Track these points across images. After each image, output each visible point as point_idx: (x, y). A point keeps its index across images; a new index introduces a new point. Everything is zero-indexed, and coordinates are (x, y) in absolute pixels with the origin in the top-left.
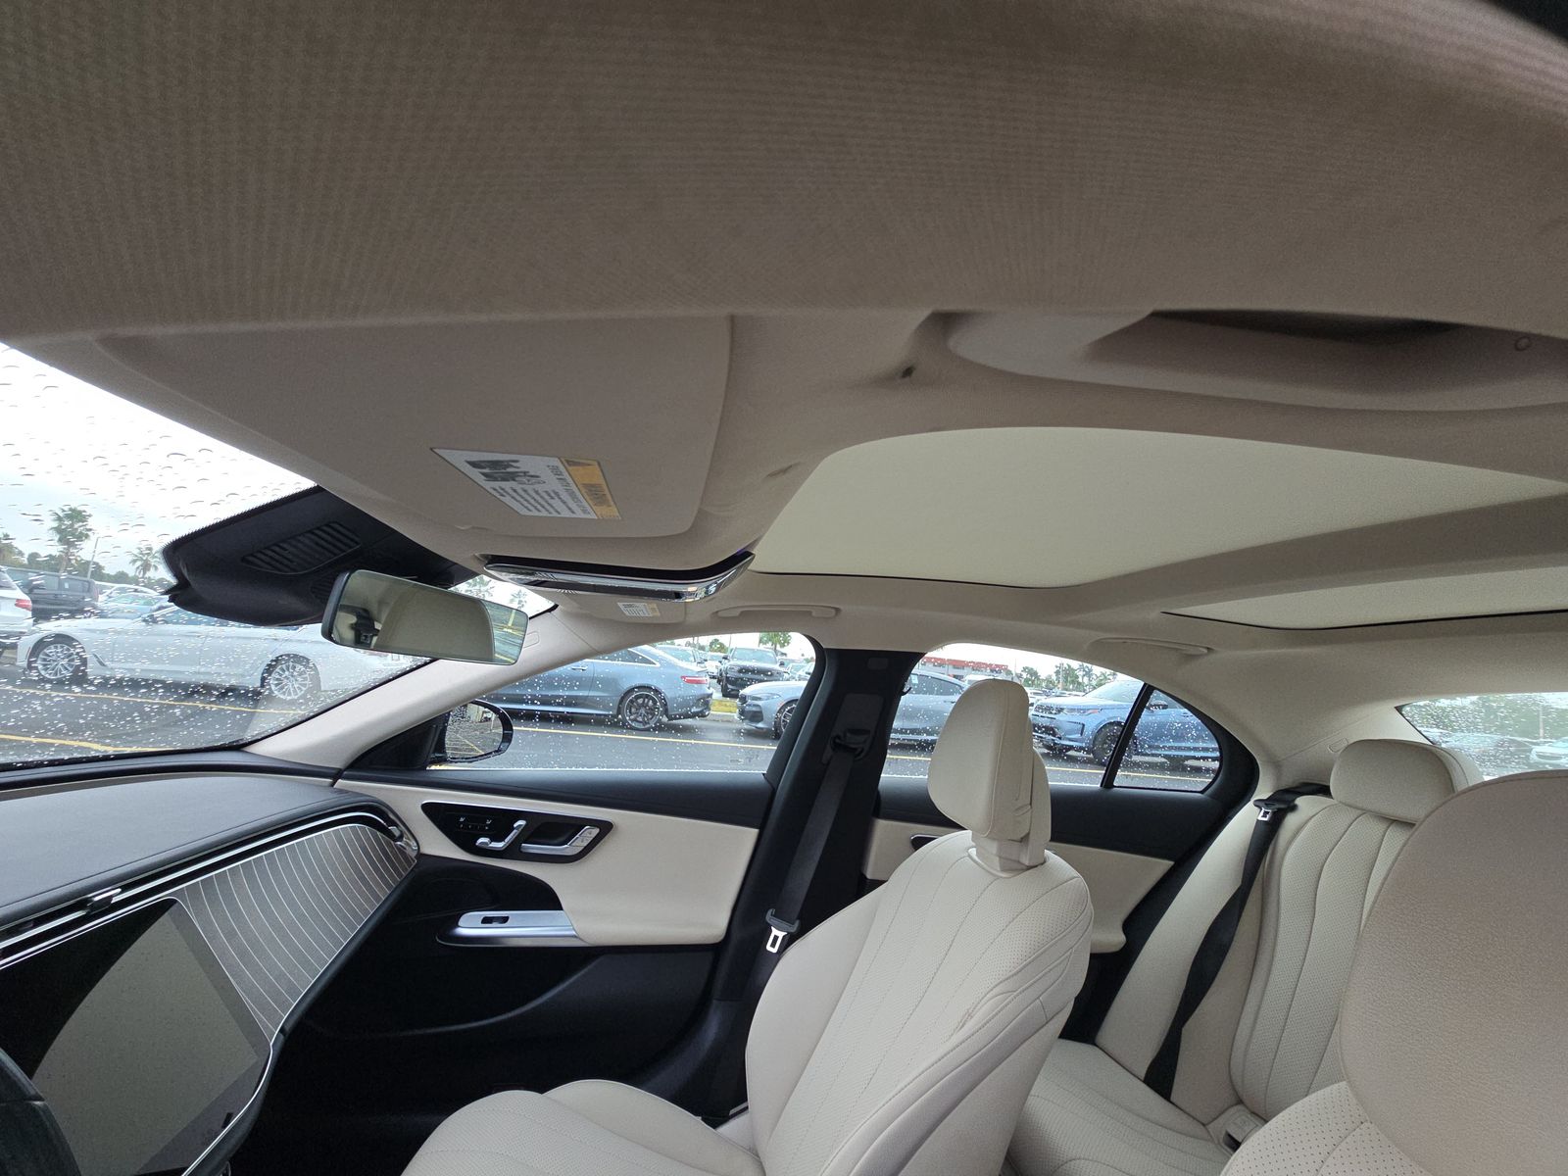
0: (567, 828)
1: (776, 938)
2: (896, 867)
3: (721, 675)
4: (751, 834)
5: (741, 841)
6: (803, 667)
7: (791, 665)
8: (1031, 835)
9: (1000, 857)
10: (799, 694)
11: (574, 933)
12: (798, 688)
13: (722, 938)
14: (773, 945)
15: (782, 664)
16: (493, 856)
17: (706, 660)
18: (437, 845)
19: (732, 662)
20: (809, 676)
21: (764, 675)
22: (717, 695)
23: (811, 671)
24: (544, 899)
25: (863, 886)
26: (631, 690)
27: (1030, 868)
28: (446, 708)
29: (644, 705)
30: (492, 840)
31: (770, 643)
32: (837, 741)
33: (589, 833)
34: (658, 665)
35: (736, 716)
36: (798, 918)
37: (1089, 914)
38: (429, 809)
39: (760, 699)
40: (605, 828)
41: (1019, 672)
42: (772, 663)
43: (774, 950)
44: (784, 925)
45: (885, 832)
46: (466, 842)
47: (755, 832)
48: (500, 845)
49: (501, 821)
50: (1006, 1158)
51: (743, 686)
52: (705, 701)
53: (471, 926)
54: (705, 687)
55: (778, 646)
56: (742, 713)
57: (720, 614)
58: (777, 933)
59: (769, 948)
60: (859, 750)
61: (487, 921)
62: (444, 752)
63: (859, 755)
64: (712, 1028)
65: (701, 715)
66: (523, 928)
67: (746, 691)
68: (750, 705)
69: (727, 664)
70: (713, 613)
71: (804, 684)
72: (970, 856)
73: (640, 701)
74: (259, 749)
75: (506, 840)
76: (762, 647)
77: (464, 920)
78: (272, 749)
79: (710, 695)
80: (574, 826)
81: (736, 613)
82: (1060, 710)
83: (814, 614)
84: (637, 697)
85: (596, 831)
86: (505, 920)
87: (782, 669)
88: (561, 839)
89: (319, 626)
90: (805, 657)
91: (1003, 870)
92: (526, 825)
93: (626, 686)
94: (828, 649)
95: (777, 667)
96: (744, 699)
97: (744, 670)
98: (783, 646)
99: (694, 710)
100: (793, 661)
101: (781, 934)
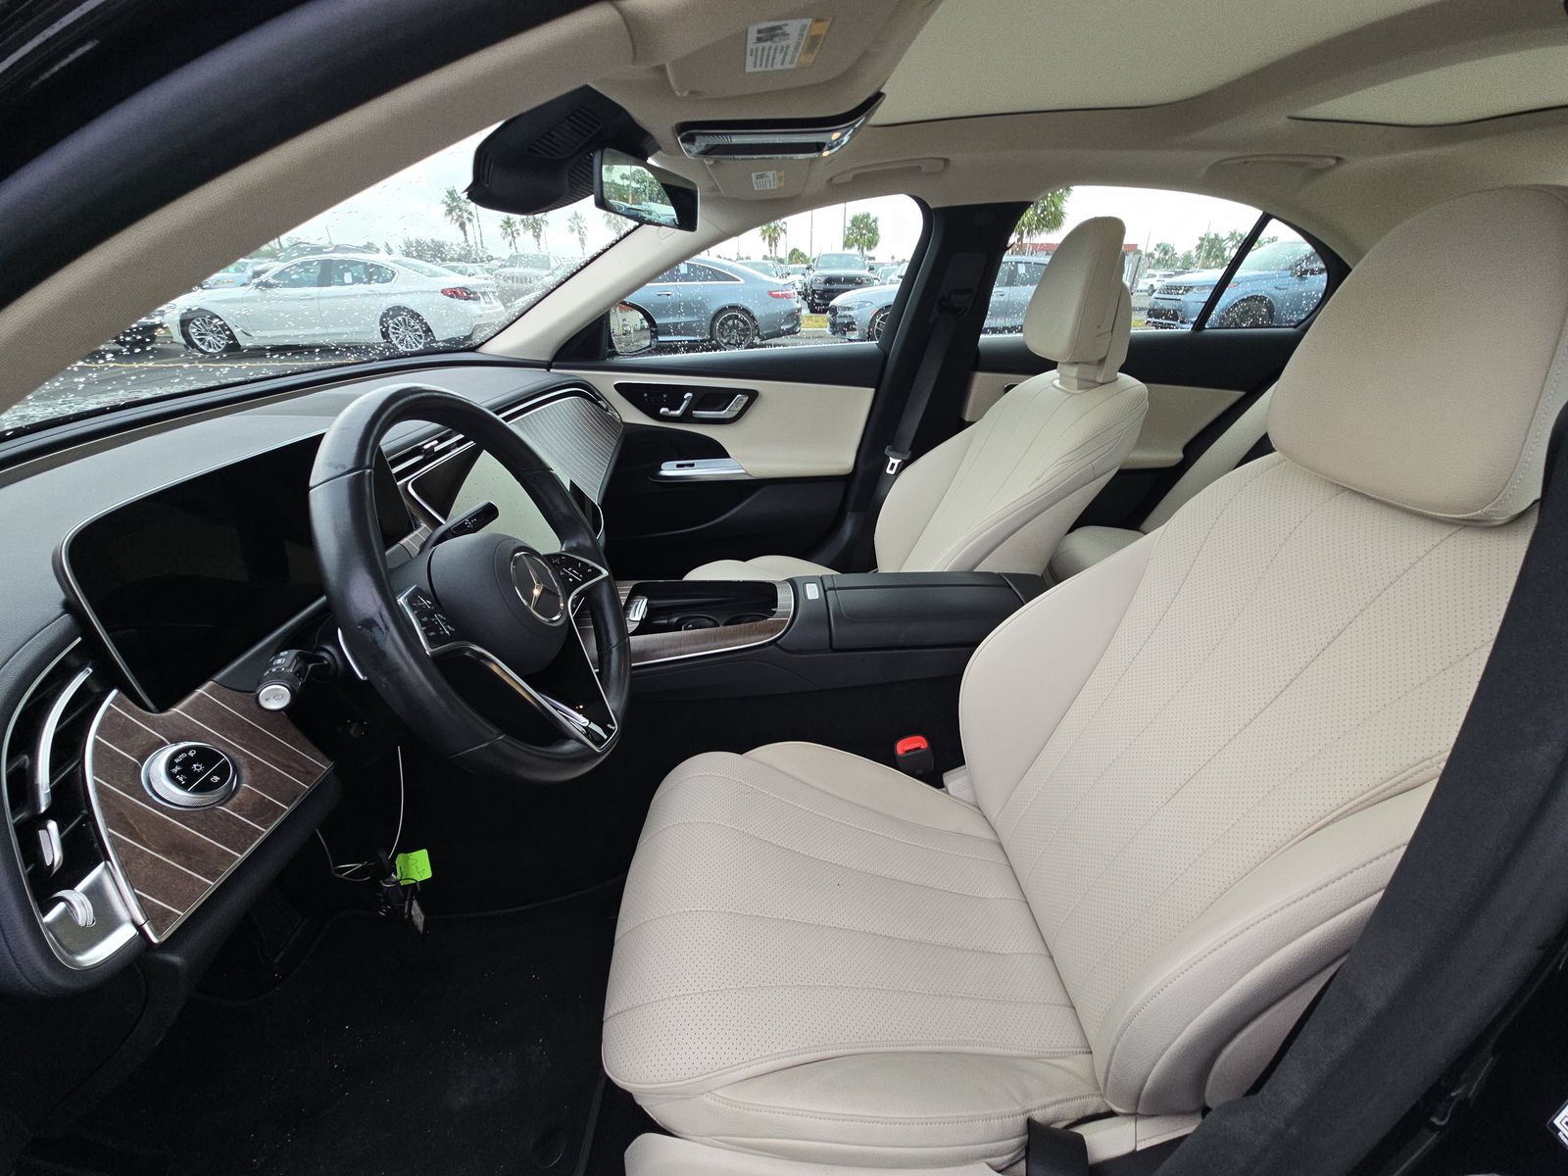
0: (722, 397)
1: (893, 465)
2: (990, 406)
3: (806, 290)
4: (868, 393)
5: (862, 398)
6: (894, 270)
7: (880, 270)
8: (1107, 359)
9: (1079, 379)
10: (891, 300)
11: (743, 471)
12: (890, 293)
13: (851, 471)
14: (892, 468)
15: (871, 269)
16: (671, 420)
17: (789, 274)
18: (633, 416)
19: (817, 273)
20: (901, 280)
21: (854, 282)
22: (806, 312)
23: (903, 274)
24: (717, 451)
25: (961, 425)
26: (723, 310)
27: (1102, 384)
28: (605, 309)
29: (734, 327)
30: (670, 410)
31: (856, 247)
32: (944, 303)
33: (740, 400)
34: (742, 281)
35: (827, 330)
36: (910, 449)
37: (1143, 408)
38: (620, 388)
39: (849, 309)
40: (753, 395)
41: (1150, 250)
42: (860, 268)
43: (892, 472)
44: (901, 456)
45: (981, 380)
46: (652, 412)
47: (872, 390)
48: (678, 412)
49: (674, 394)
50: (1048, 566)
51: (832, 298)
52: (794, 317)
53: (669, 470)
54: (794, 301)
55: (865, 248)
56: (833, 325)
57: (835, 181)
58: (895, 461)
59: (888, 471)
60: (963, 310)
61: (679, 466)
62: (614, 347)
63: (963, 313)
64: (848, 529)
65: (791, 332)
66: (704, 470)
67: (836, 302)
68: (840, 317)
69: (812, 275)
70: (827, 181)
71: (897, 287)
72: (1054, 386)
73: (730, 323)
74: (485, 349)
75: (682, 408)
76: (847, 251)
77: (664, 466)
78: (496, 348)
79: (800, 310)
80: (729, 395)
81: (849, 177)
82: (1188, 289)
83: (924, 169)
84: (730, 318)
85: (746, 399)
86: (692, 465)
87: (873, 276)
88: (721, 406)
89: (591, 199)
90: (895, 260)
91: (1079, 389)
92: (693, 397)
93: (713, 308)
94: (936, 210)
95: (865, 273)
96: (834, 311)
97: (830, 280)
98: (869, 248)
99: (784, 327)
100: (883, 264)
101: (897, 462)
